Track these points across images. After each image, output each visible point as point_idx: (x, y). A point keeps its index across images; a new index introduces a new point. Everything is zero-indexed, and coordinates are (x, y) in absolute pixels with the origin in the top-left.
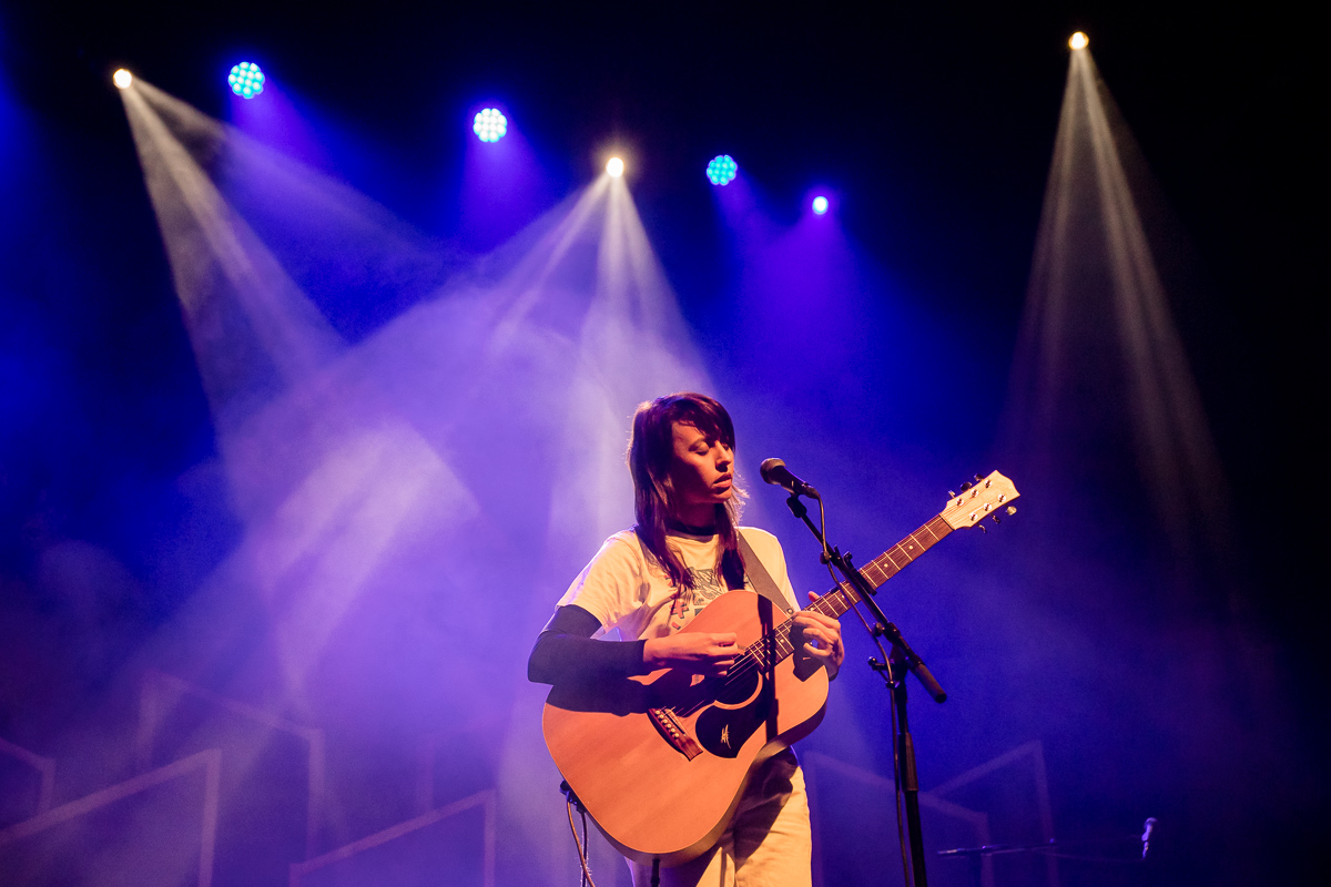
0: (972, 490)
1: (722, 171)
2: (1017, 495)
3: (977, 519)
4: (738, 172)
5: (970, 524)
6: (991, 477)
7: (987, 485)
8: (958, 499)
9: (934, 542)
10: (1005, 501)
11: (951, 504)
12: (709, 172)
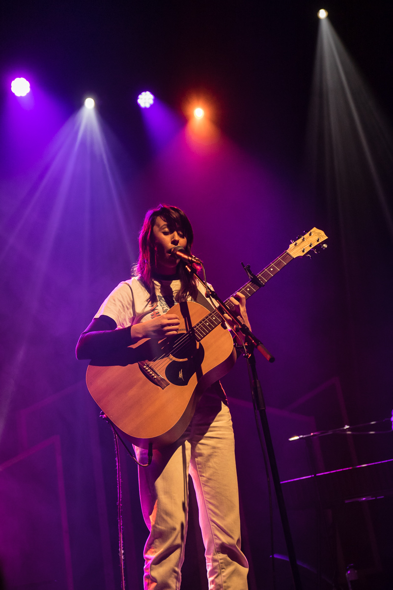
0: (302, 238)
1: (146, 100)
2: (327, 238)
3: (306, 252)
4: (154, 100)
5: (302, 254)
6: (312, 231)
7: (310, 235)
8: (295, 243)
9: (283, 265)
10: (320, 241)
11: (292, 246)
12: (139, 101)
